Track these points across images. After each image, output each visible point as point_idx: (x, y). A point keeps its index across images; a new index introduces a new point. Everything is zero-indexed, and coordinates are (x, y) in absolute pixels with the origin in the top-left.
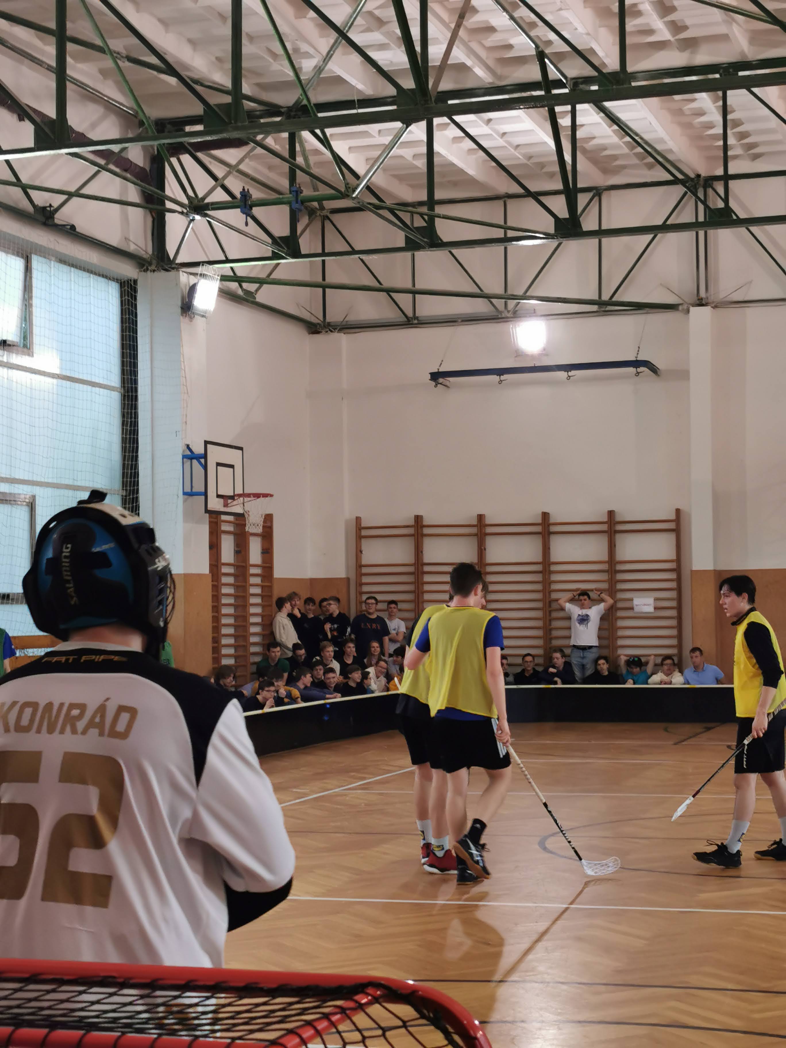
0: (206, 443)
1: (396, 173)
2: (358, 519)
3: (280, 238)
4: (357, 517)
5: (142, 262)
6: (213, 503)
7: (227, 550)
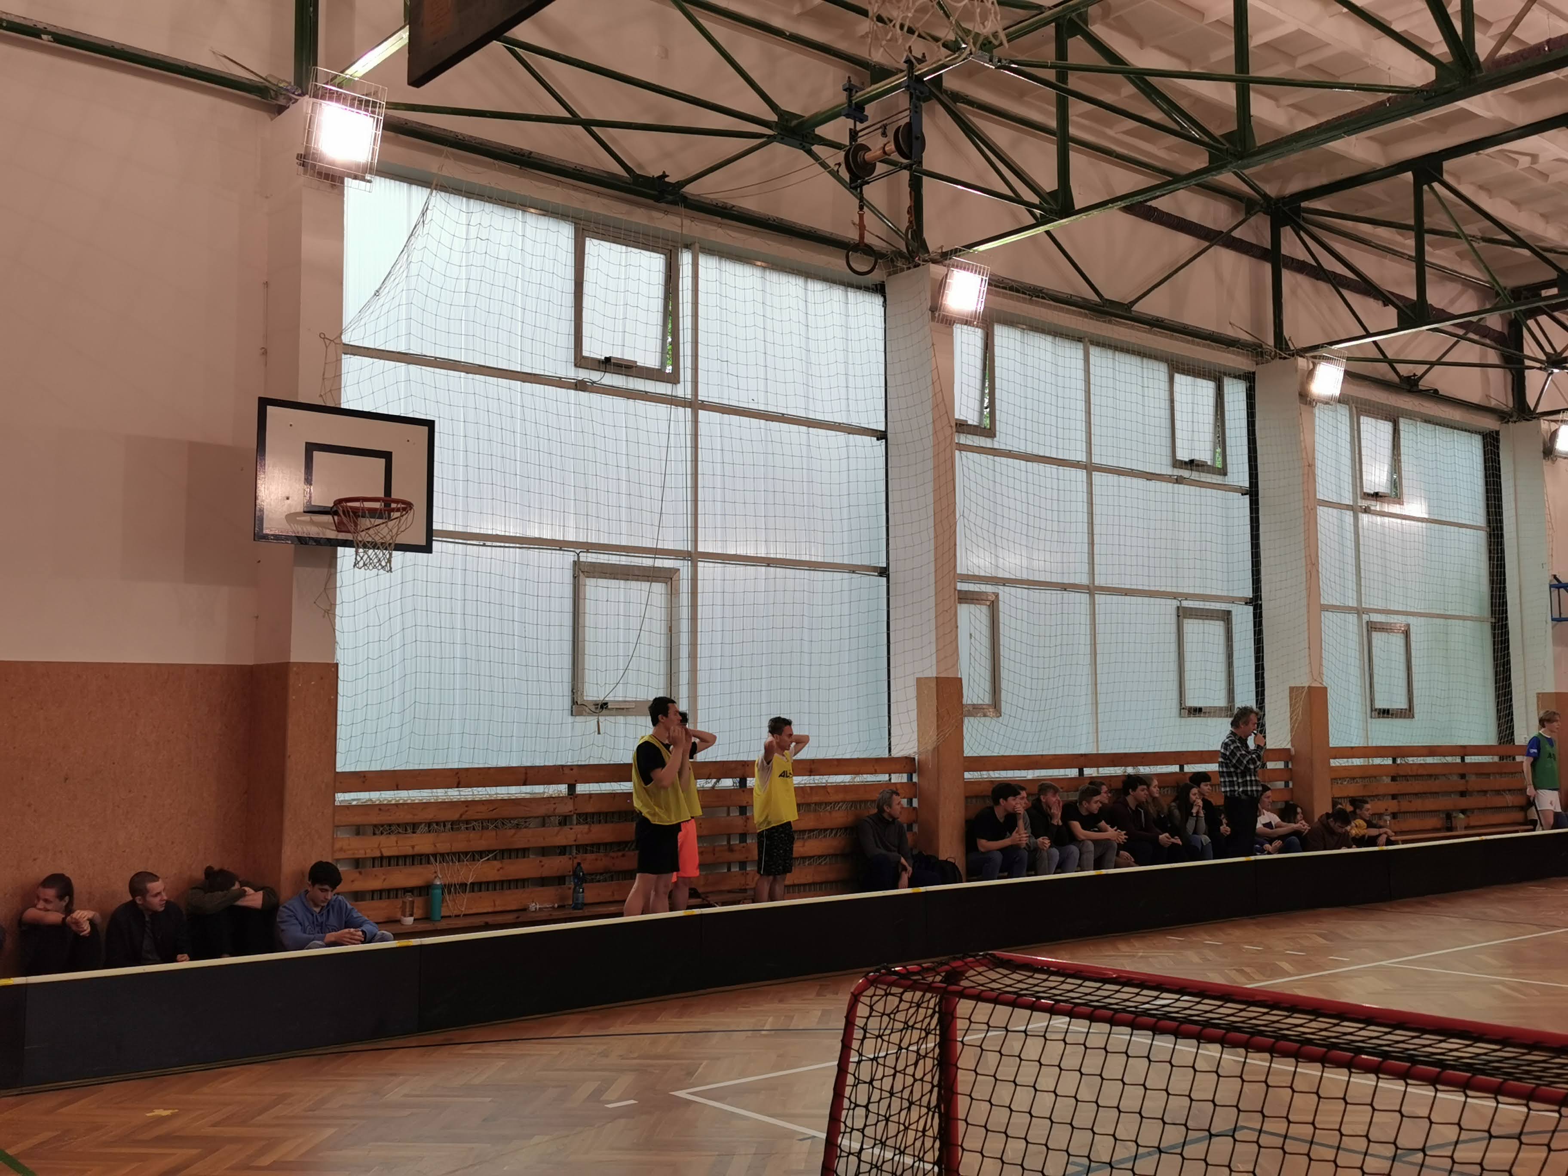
5: (1503, 416)
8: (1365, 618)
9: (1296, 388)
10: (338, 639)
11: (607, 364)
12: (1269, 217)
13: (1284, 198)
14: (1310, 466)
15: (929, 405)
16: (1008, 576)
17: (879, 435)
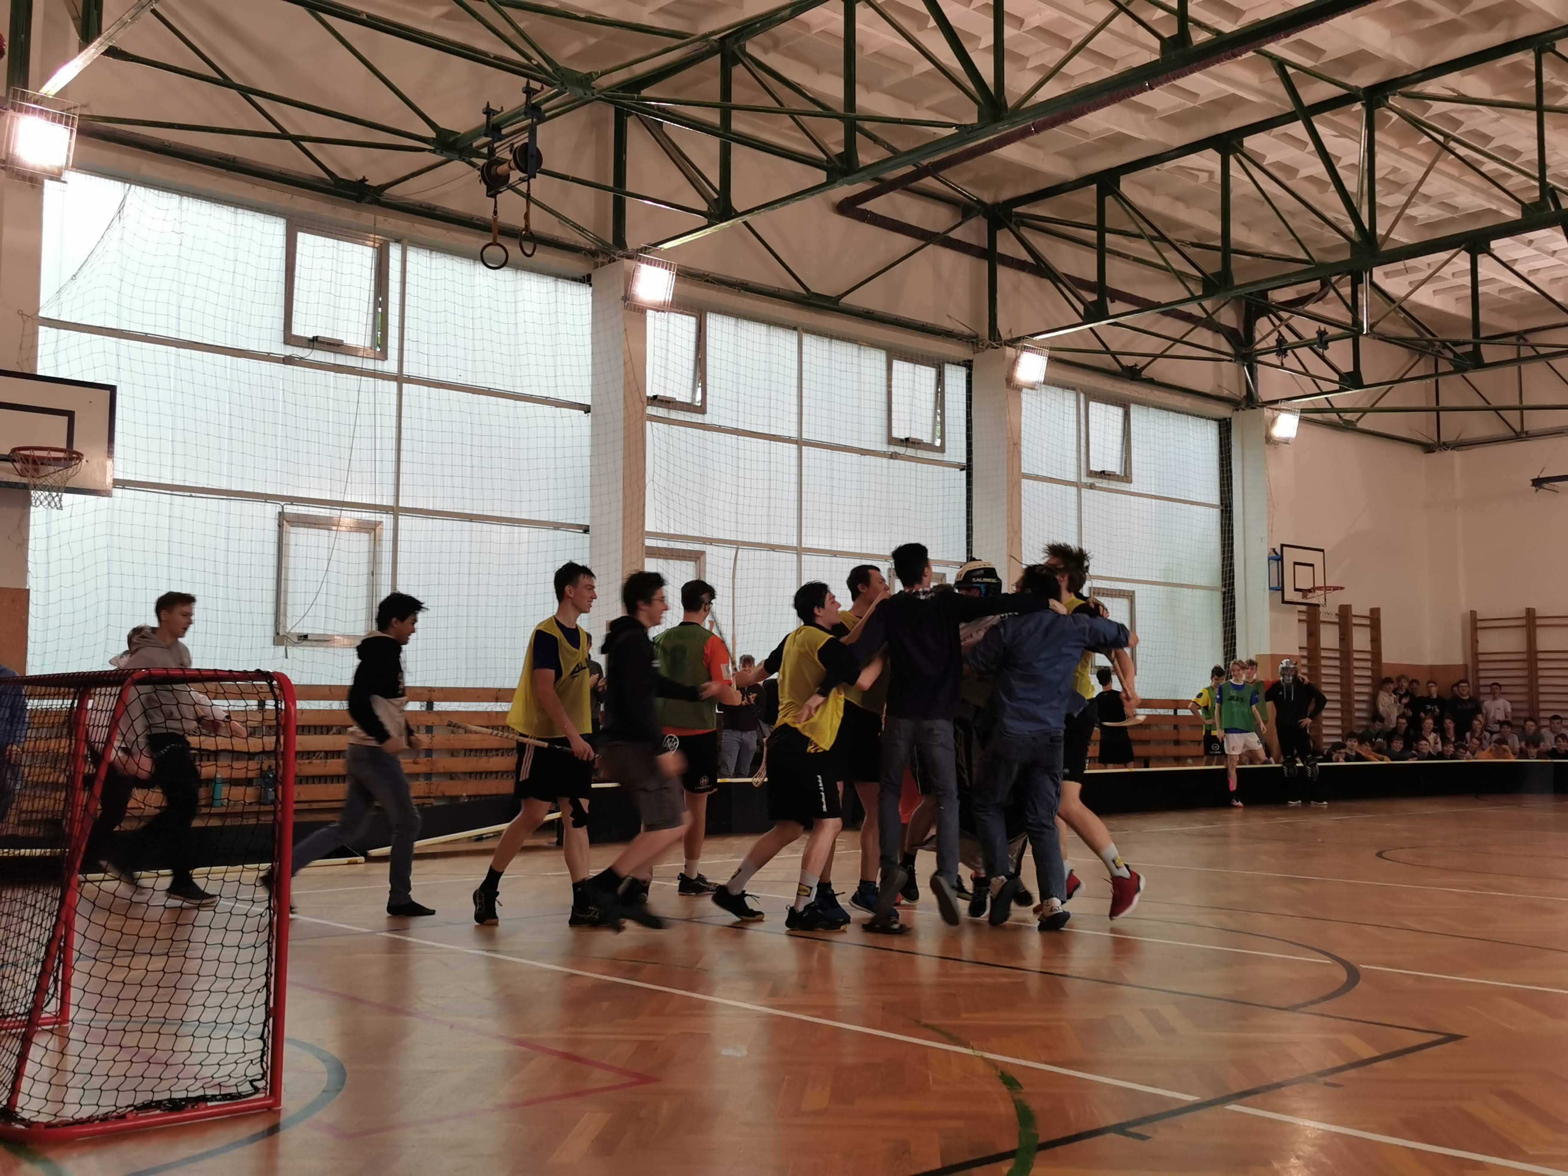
0: (1282, 546)
1: (1493, 307)
2: (1473, 613)
3: (1346, 373)
4: (1471, 611)
5: (1235, 404)
6: (1290, 595)
7: (1329, 638)
9: (1004, 374)
10: (30, 569)
11: (315, 342)
12: (986, 221)
13: (999, 204)
14: (1015, 444)
15: (621, 383)
16: (715, 536)
17: (587, 409)
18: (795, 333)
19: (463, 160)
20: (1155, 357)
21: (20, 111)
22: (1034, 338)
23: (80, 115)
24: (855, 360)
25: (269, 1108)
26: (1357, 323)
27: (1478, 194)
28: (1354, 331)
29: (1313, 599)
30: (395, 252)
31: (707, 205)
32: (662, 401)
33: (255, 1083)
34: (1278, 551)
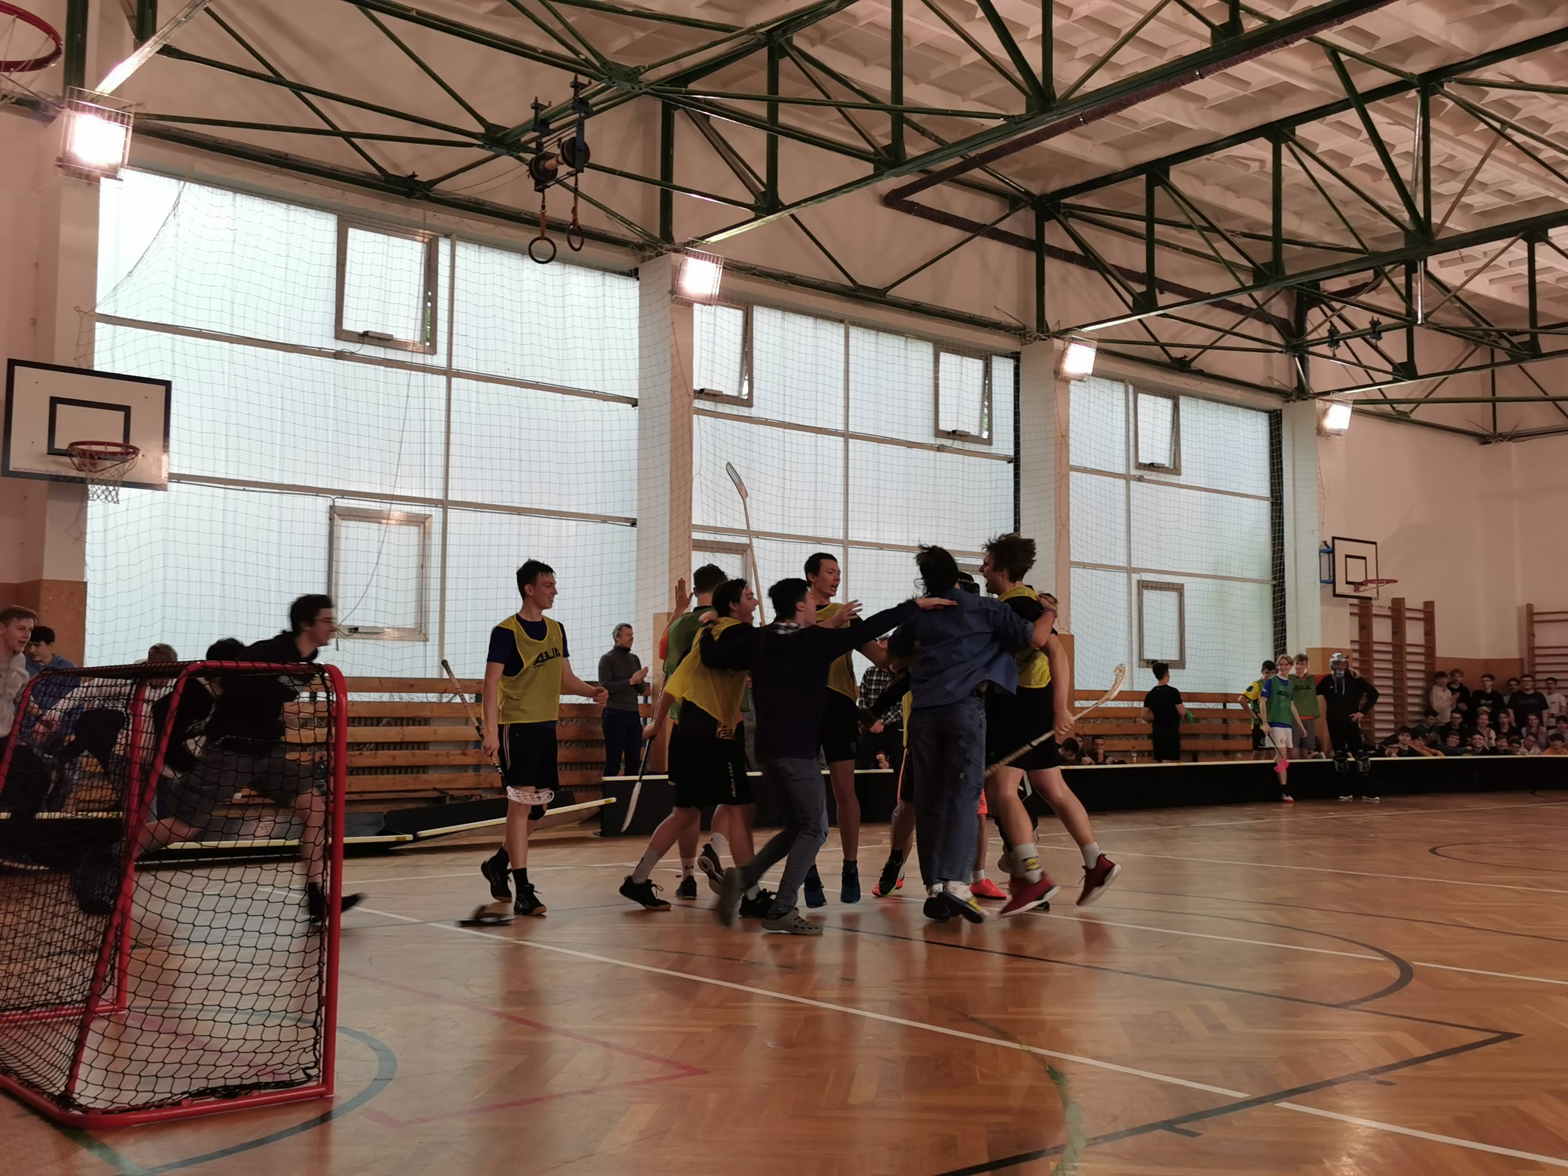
0: (1334, 538)
1: (1551, 296)
2: (1530, 607)
3: (1399, 364)
4: (1528, 605)
5: (1285, 395)
6: (1341, 588)
7: (1382, 631)
8: (1135, 577)
9: (1051, 367)
10: (87, 562)
11: (365, 337)
12: (1034, 212)
13: (1047, 195)
14: (1063, 436)
15: (668, 376)
16: (762, 529)
17: (634, 403)
18: (842, 326)
19: (512, 155)
20: (1205, 348)
21: (77, 109)
22: (1083, 330)
23: (136, 114)
24: (902, 352)
25: (321, 1095)
26: (1411, 313)
27: (1535, 181)
28: (1408, 321)
29: (1365, 592)
30: (444, 247)
31: (753, 198)
32: (709, 394)
33: (308, 1071)
34: (1330, 543)
